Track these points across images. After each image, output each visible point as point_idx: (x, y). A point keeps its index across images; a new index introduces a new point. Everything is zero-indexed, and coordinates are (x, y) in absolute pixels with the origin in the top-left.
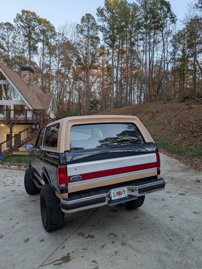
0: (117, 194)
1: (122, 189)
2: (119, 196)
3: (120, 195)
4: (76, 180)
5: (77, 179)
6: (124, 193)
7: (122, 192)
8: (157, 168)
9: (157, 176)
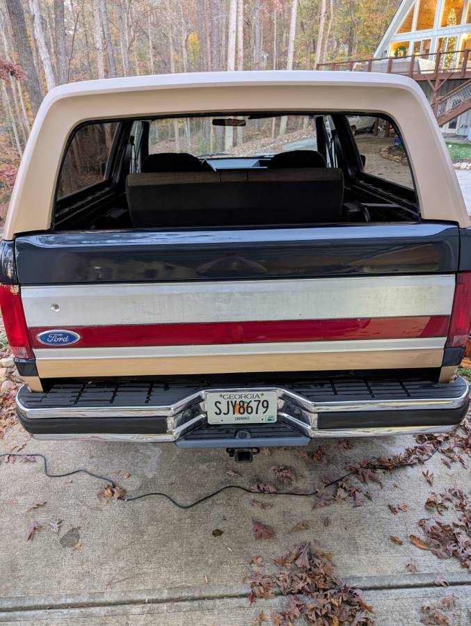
0: (234, 407)
1: (255, 393)
2: (237, 415)
3: (246, 415)
4: (58, 342)
5: (62, 342)
6: (261, 409)
7: (254, 405)
8: (445, 339)
9: (439, 369)
